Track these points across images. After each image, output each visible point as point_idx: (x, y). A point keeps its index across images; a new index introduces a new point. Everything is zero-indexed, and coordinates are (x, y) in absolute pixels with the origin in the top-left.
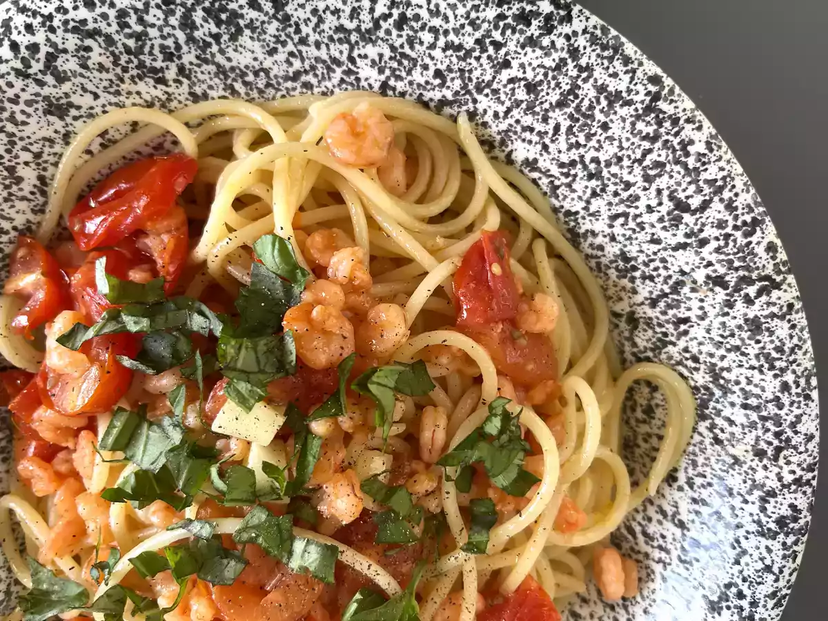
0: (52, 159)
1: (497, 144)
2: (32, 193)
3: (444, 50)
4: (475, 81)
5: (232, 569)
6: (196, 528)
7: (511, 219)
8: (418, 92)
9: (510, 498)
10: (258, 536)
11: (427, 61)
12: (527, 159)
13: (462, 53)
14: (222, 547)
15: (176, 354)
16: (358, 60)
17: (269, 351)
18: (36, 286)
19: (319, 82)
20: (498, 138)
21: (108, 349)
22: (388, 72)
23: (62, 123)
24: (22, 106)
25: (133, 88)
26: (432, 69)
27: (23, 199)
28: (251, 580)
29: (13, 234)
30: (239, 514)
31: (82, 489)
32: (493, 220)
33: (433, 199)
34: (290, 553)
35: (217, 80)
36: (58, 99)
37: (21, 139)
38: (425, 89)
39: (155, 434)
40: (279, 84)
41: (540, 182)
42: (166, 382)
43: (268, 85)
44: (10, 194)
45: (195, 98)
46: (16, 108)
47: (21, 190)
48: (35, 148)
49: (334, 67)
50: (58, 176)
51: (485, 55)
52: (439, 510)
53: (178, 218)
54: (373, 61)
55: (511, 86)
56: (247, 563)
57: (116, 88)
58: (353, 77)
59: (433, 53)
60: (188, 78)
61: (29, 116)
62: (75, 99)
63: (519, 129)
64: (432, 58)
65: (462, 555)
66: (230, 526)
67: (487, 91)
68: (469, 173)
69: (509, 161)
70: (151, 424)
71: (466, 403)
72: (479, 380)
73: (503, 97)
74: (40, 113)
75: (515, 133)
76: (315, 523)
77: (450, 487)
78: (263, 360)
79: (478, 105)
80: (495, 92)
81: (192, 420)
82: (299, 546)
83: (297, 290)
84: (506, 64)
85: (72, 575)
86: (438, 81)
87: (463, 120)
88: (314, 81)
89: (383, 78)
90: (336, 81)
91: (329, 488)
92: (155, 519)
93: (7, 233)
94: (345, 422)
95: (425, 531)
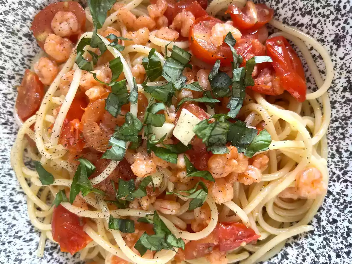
0: (311, 32)
1: (296, 241)
2: (295, 20)
3: (347, 227)
4: (331, 238)
5: (113, 110)
6: (134, 94)
8: (326, 208)
9: (133, 239)
10: (129, 124)
11: (343, 218)
12: (288, 254)
13: (345, 235)
14: (125, 106)
15: (218, 89)
16: (345, 184)
17: (219, 140)
18: (252, 19)
19: (334, 162)
20: (299, 242)
21: (224, 56)
22: (337, 197)
23: (330, 41)
24: (342, 25)
25: (343, 76)
26: (338, 219)
27: (293, 15)
28: (106, 116)
29: (275, 8)
30: (139, 114)
31: (151, 30)
34: (118, 139)
35: (341, 115)
36: (343, 42)
37: (325, 21)
38: (327, 212)
39: (177, 73)
40: (335, 143)
41: (276, 258)
42: (204, 82)
43: (335, 138)
44: (296, 10)
45: (333, 103)
46: (342, 22)
47: (298, 15)
48: (319, 26)
49: (343, 171)
50: (301, 33)
51: (343, 246)
52: (131, 207)
53: (279, 91)
54: (343, 191)
55: (327, 256)
56: (116, 117)
57: (345, 68)
58: (336, 179)
59: (346, 222)
60: (345, 102)
61: (337, 27)
62: (342, 49)
63: (304, 254)
64: (343, 220)
65: (108, 214)
66: (134, 110)
67: (325, 243)
68: (281, 226)
69: (287, 245)
70: (182, 70)
71: (180, 223)
72: (189, 229)
73: (321, 250)
74: (337, 32)
75: (302, 252)
76: (132, 149)
77: (143, 215)
78: (217, 137)
79: (317, 236)
80: (324, 247)
81: (185, 93)
82: (122, 144)
83: (244, 150)
84: (338, 256)
85: (108, 20)
86: (331, 220)
87: (309, 228)
88: (335, 160)
89: (334, 193)
90: (334, 170)
91: (150, 162)
92: (135, 68)
93: (276, 5)
94: (182, 175)
95: (122, 200)
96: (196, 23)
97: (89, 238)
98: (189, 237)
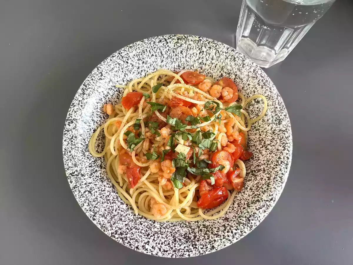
0: (230, 208)
1: (130, 209)
2: (236, 201)
3: (139, 229)
4: (133, 222)
5: (188, 119)
6: (195, 127)
7: (127, 191)
8: (147, 221)
9: (131, 130)
10: (182, 125)
11: (144, 227)
12: (123, 205)
13: (136, 228)
14: (190, 123)
15: (200, 163)
16: (159, 228)
17: (178, 164)
18: (234, 180)
19: (169, 224)
20: (129, 210)
21: (214, 165)
22: (153, 225)
23: (226, 216)
24: (233, 220)
25: (210, 224)
26: (143, 225)
27: (238, 200)
28: (185, 116)
29: (242, 192)
30: (187, 129)
31: (226, 133)
32: (131, 191)
33: (145, 196)
34: (176, 121)
35: (192, 225)
36: (226, 221)
37: (235, 213)
38: (145, 221)
39: (206, 146)
40: (178, 224)
41: (120, 199)
42: (202, 157)
43: (181, 224)
44: (240, 201)
45: (198, 222)
46: (234, 219)
47: (238, 202)
48: (233, 211)
49: (165, 227)
50: (230, 204)
51: (130, 227)
52: (146, 128)
53: (201, 193)
54: (156, 227)
55: (125, 220)
56: (185, 120)
57: (214, 224)
58: (161, 225)
59: (142, 228)
60: (198, 226)
61: (232, 218)
62: (222, 221)
63: (124, 211)
64: (142, 227)
65: (142, 118)
66: (189, 127)
67: (131, 220)
68: (136, 203)
69: (127, 205)
70: (208, 148)
71: (139, 150)
72: (136, 155)
73: (127, 218)
74: (230, 218)
75: (125, 211)
76: (171, 127)
77: (143, 133)
78: (179, 162)
79: (133, 217)
80: (129, 220)
81: (197, 149)
82: (174, 123)
83: (173, 176)
84: (126, 225)
85: (230, 113)
86: (142, 223)
87: (137, 214)
88: (170, 225)
89: (154, 224)
90: (165, 224)
91: (167, 135)
92: (207, 127)
93: (243, 192)
94: (163, 149)
95: (149, 124)
96: (230, 153)
97: (128, 110)
98: (133, 155)
